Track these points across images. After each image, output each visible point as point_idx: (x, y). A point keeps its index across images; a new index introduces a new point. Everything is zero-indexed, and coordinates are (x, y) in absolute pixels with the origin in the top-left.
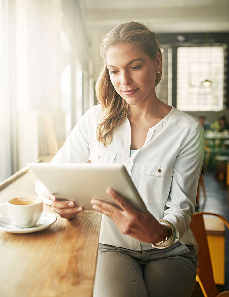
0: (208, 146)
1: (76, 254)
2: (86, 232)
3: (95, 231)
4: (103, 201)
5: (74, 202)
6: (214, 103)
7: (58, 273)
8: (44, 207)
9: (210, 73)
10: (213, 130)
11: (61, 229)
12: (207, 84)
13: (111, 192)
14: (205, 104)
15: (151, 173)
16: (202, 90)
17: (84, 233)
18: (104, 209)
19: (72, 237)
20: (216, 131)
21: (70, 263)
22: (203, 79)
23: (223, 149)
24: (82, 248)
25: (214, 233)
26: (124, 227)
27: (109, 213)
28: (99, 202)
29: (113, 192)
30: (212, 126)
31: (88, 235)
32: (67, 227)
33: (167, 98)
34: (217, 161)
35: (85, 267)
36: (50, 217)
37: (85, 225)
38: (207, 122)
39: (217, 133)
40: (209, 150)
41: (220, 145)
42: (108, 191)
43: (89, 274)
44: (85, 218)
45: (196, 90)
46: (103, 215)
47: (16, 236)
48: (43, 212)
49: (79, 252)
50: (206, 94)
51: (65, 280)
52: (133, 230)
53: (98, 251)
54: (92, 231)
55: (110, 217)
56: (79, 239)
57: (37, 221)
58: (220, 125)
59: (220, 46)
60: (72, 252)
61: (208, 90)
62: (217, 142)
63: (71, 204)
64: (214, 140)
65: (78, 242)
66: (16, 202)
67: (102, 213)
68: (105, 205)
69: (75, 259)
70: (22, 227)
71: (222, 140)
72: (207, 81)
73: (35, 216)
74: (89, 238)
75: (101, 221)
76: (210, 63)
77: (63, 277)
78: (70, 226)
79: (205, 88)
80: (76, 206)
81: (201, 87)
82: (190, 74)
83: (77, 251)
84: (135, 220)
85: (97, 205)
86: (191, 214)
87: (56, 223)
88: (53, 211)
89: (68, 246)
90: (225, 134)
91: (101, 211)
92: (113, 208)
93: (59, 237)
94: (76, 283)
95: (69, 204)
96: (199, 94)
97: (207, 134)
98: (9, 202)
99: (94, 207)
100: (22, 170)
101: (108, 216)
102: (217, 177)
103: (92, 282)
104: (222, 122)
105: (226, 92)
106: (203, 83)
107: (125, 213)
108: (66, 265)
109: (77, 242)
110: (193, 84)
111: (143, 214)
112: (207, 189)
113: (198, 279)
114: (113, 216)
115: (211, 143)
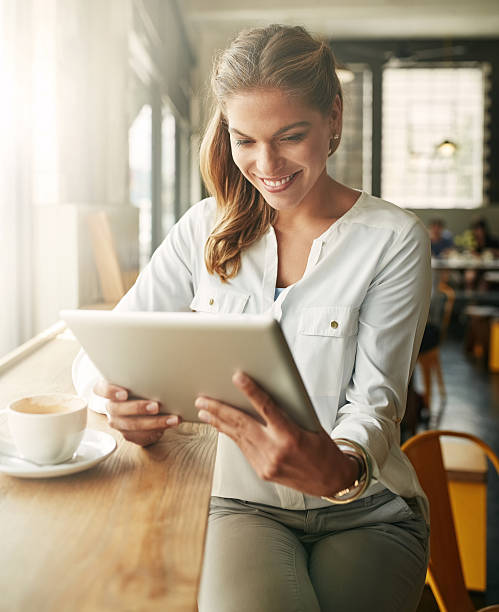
0: (450, 284)
1: (159, 524)
2: (183, 475)
3: (203, 473)
4: (222, 402)
5: (160, 404)
6: (463, 191)
7: (120, 568)
8: (90, 418)
9: (454, 126)
10: (461, 250)
11: (126, 468)
12: (448, 150)
13: (243, 381)
14: (443, 194)
15: (318, 331)
16: (437, 164)
17: (178, 477)
18: (223, 421)
19: (150, 487)
20: (468, 252)
21: (147, 544)
22: (440, 138)
23: (482, 292)
24: (173, 511)
25: (465, 477)
26: (266, 462)
27: (234, 432)
28: (213, 404)
29: (248, 380)
30: (458, 240)
31: (186, 483)
32: (140, 463)
33: (360, 180)
34: (470, 318)
35: (179, 556)
36: (102, 442)
37: (179, 458)
38: (446, 233)
39: (469, 255)
40: (451, 294)
41: (476, 283)
42: (236, 377)
43: (189, 571)
44: (179, 444)
45: (422, 163)
46: (220, 434)
47: (27, 482)
48: (86, 430)
49: (167, 521)
50: (444, 172)
51: (133, 586)
52: (287, 468)
53: (208, 515)
54: (196, 473)
55: (236, 440)
56: (168, 490)
57: (74, 449)
58: (476, 238)
59: (475, 67)
60: (151, 519)
61: (450, 162)
62: (470, 276)
63: (153, 406)
64: (462, 271)
65: (164, 498)
66: (26, 406)
67: (220, 430)
68: (225, 411)
69: (157, 536)
70: (40, 462)
71: (481, 272)
72: (447, 142)
73: (70, 440)
74: (188, 489)
75: (216, 448)
76: (454, 103)
77: (129, 579)
78: (147, 461)
79: (442, 158)
80: (162, 412)
81: (435, 155)
82: (410, 128)
83: (162, 518)
84: (290, 447)
85: (208, 409)
86: (394, 418)
87: (115, 454)
88: (109, 427)
89: (142, 507)
90: (488, 259)
91: (217, 426)
92: (244, 419)
93: (123, 487)
94: (159, 593)
95: (148, 408)
96: (430, 171)
97: (447, 258)
98: (11, 407)
99: (202, 414)
100: (42, 336)
101: (231, 436)
102: (469, 351)
103: (194, 589)
104: (480, 232)
105: (488, 168)
106: (439, 146)
107: (270, 431)
108: (137, 550)
109: (161, 498)
110: (417, 149)
111: (310, 435)
112: (447, 378)
113: (429, 579)
114: (243, 439)
115: (456, 277)
